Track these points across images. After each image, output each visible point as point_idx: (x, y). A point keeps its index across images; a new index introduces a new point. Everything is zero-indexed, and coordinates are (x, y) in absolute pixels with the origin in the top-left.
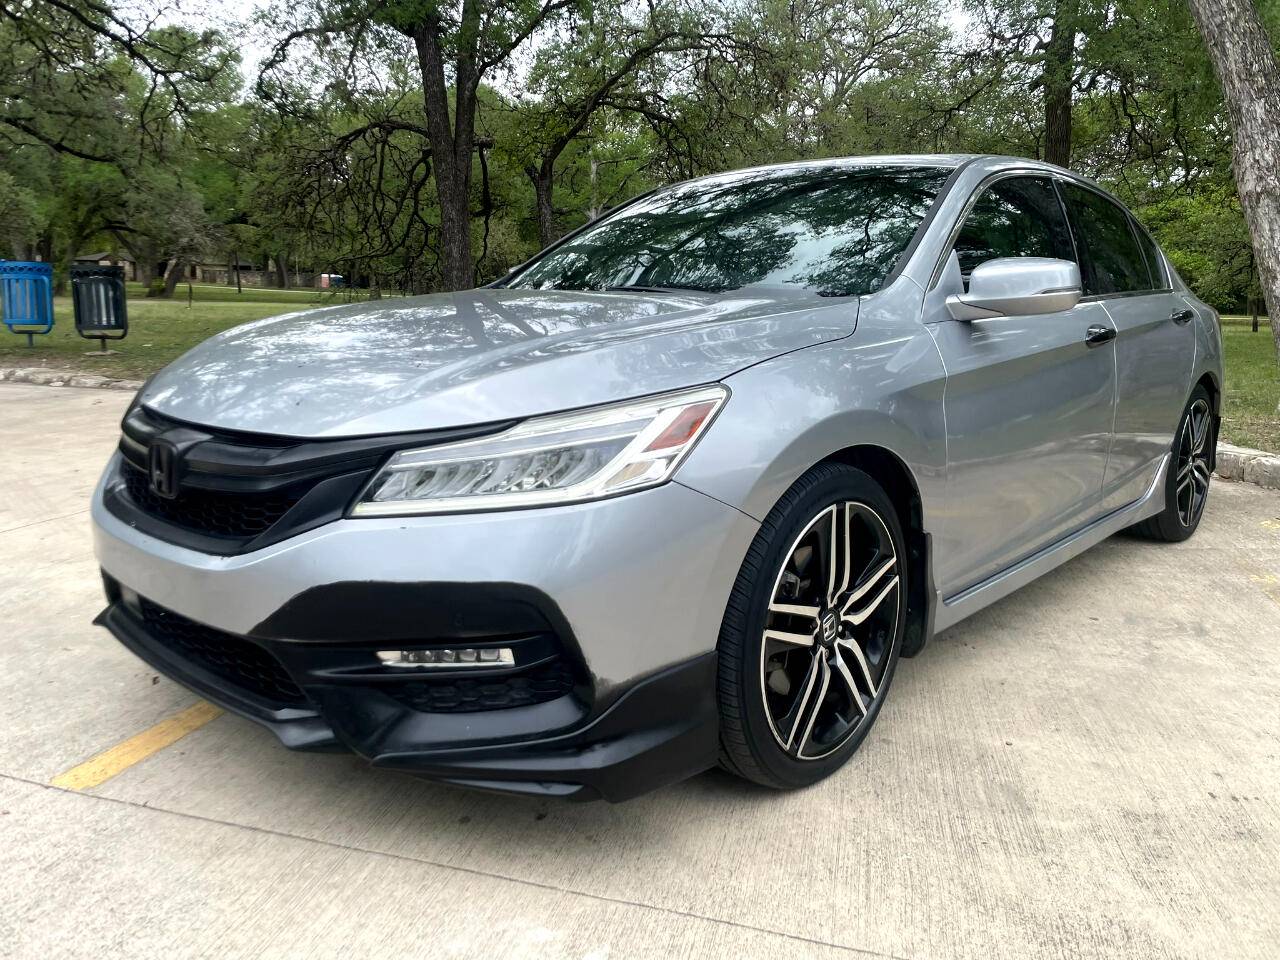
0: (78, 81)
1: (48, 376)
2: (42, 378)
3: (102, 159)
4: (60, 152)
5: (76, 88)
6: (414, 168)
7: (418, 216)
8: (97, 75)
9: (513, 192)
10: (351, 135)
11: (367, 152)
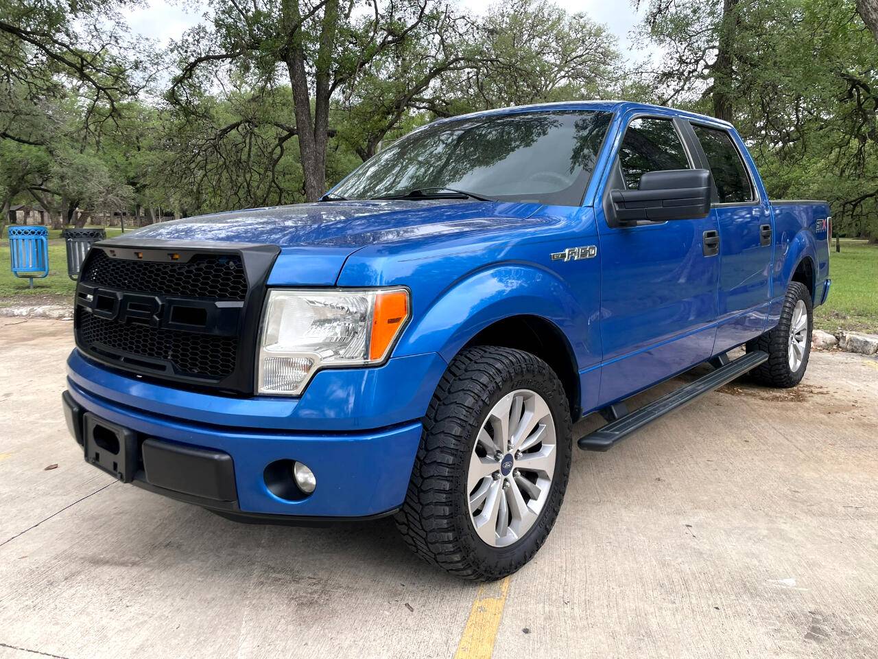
0: (31, 92)
1: (62, 312)
2: (56, 314)
3: (35, 144)
4: (4, 138)
5: (29, 97)
6: (273, 150)
7: (275, 183)
8: (45, 87)
9: (340, 165)
10: (228, 128)
11: (240, 139)
